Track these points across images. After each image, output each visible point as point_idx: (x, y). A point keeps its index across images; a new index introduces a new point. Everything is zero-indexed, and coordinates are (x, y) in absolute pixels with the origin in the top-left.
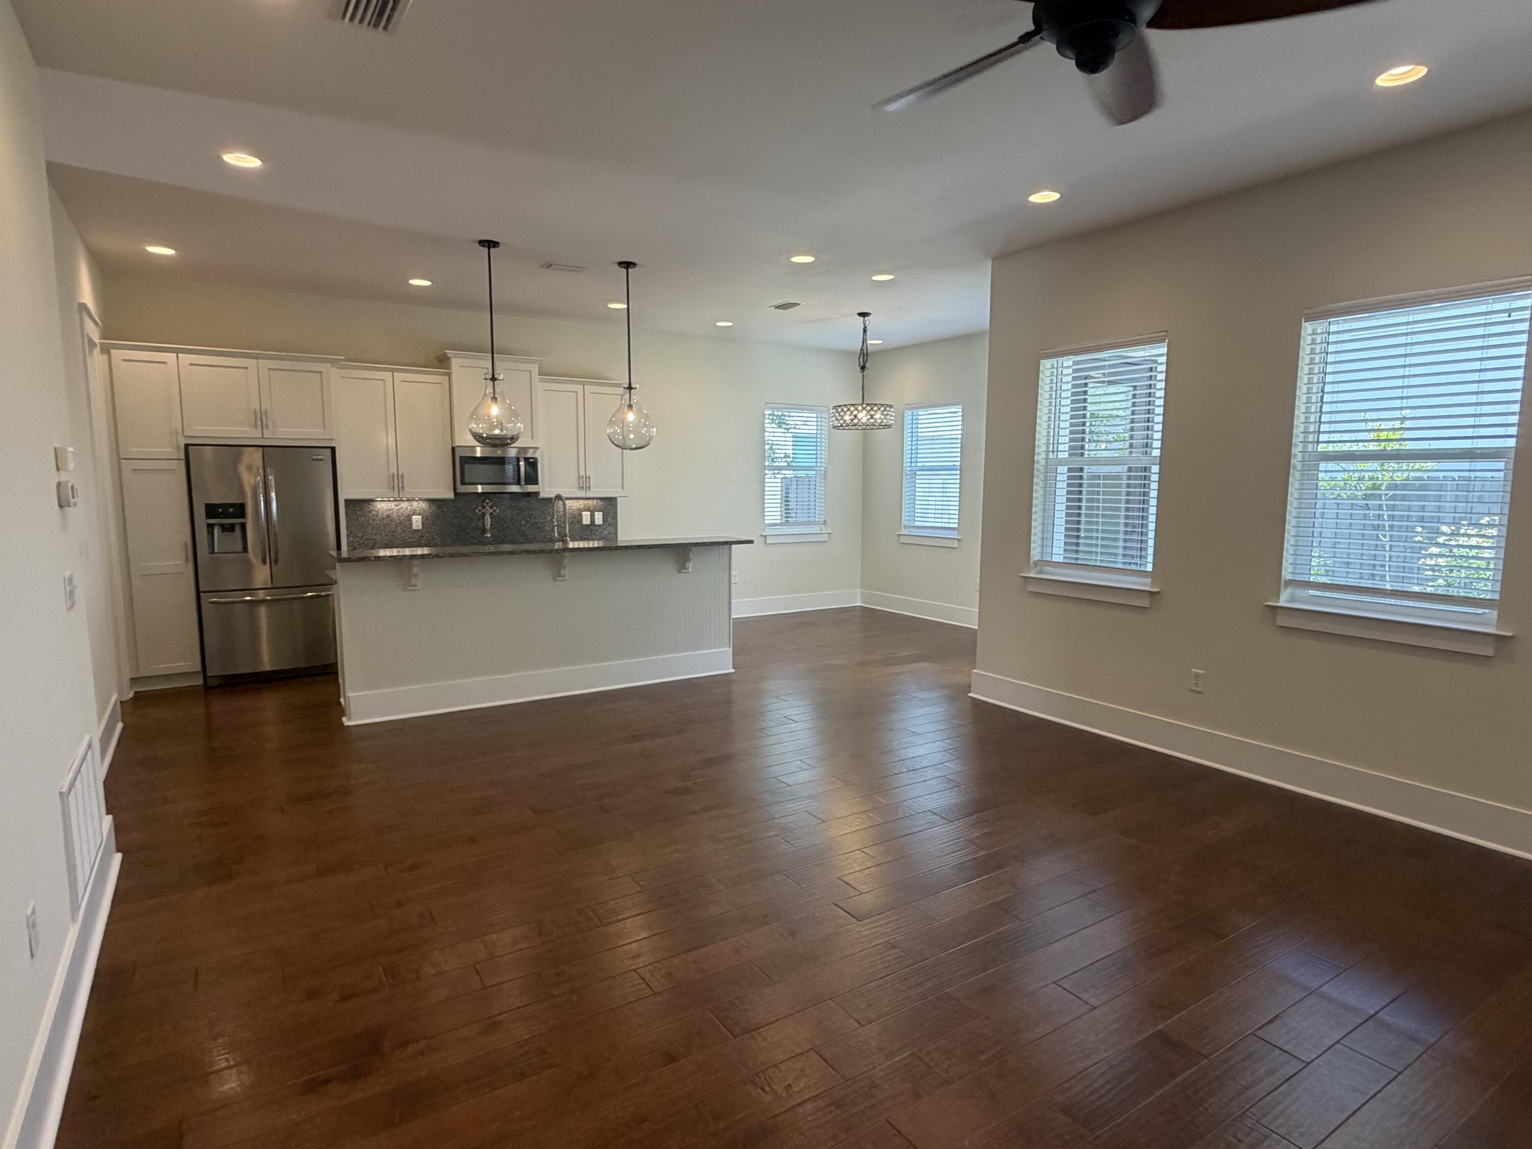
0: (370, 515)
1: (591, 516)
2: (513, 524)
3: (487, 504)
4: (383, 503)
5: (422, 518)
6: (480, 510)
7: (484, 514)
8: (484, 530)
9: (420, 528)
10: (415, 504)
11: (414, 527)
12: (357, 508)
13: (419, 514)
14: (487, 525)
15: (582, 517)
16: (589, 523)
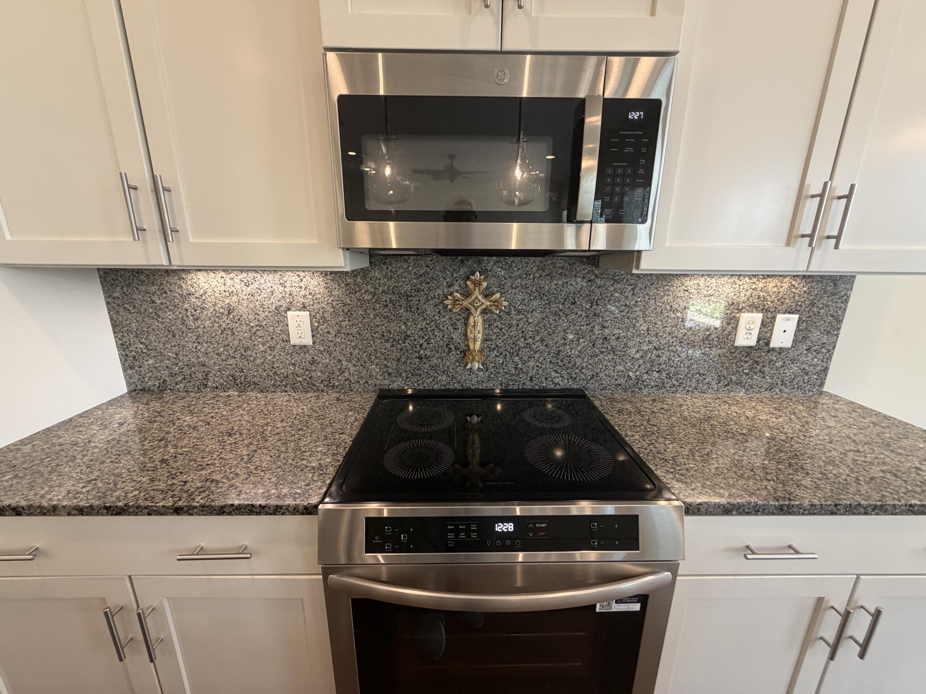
0: (186, 306)
1: (763, 324)
2: (542, 340)
3: (477, 284)
4: (212, 274)
5: (312, 317)
6: (455, 300)
7: (467, 312)
8: (465, 352)
9: (308, 340)
10: (291, 278)
11: (294, 340)
12: (153, 288)
13: (304, 308)
14: (475, 340)
15: (735, 328)
16: (752, 342)
